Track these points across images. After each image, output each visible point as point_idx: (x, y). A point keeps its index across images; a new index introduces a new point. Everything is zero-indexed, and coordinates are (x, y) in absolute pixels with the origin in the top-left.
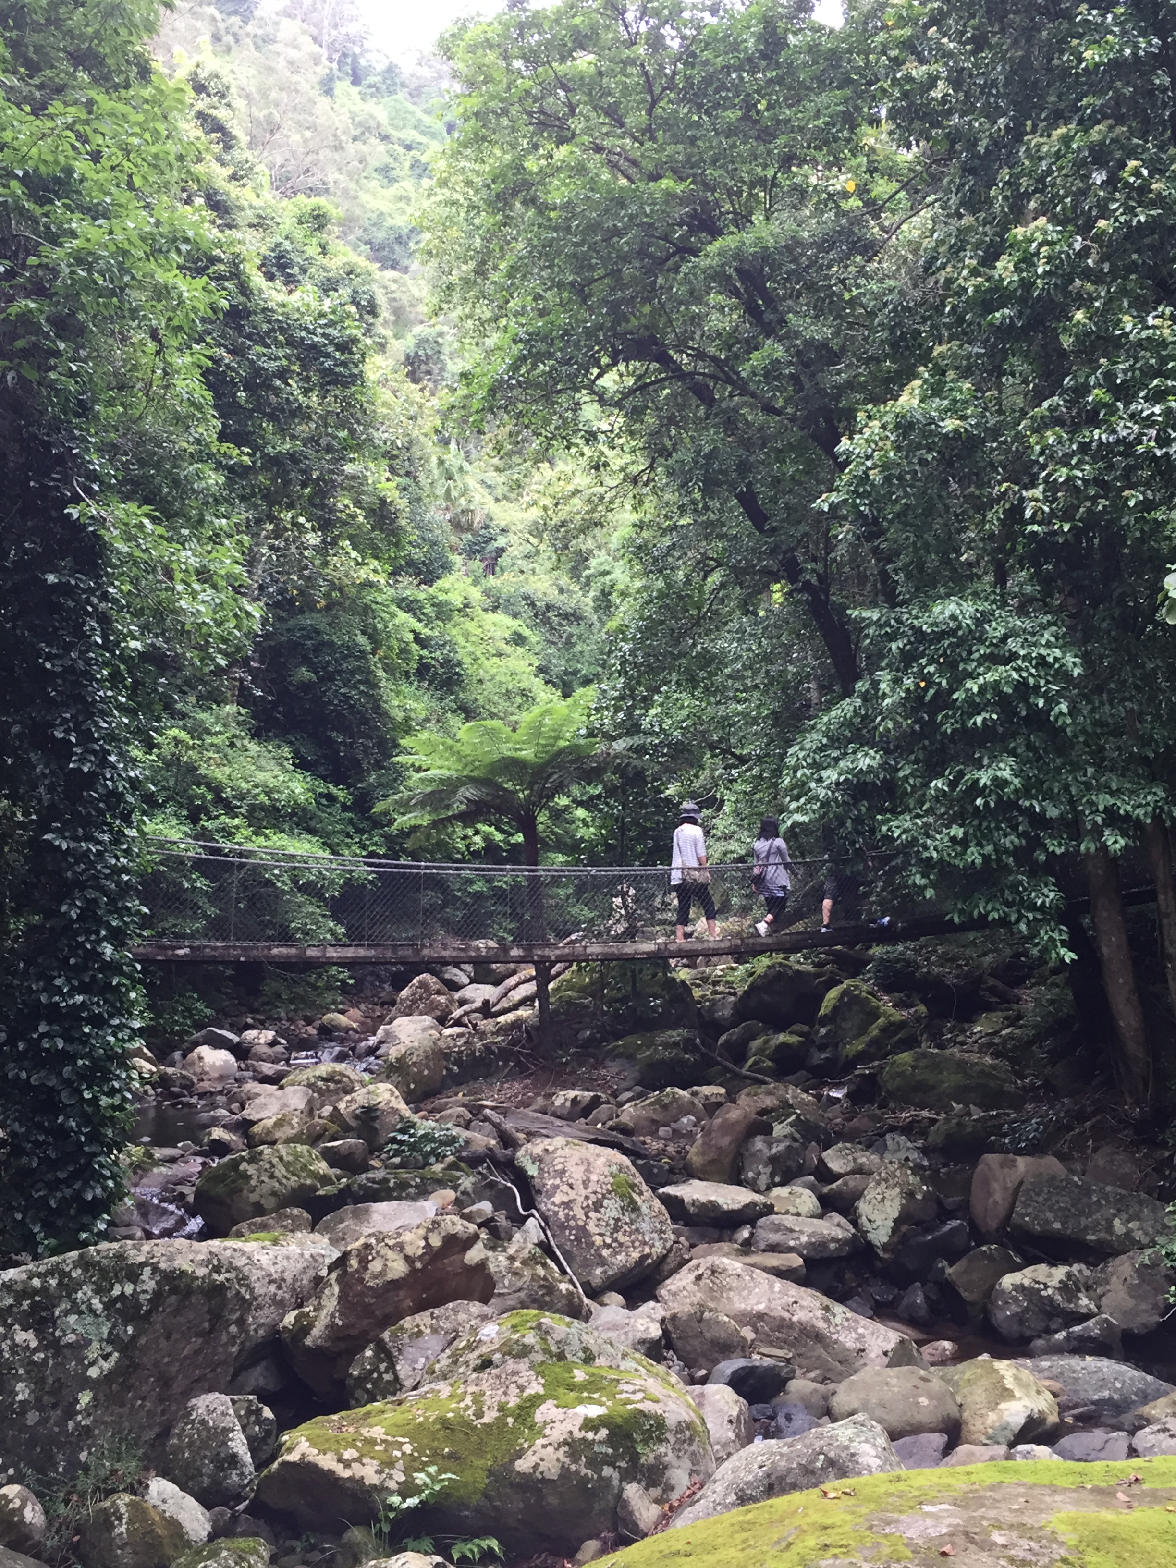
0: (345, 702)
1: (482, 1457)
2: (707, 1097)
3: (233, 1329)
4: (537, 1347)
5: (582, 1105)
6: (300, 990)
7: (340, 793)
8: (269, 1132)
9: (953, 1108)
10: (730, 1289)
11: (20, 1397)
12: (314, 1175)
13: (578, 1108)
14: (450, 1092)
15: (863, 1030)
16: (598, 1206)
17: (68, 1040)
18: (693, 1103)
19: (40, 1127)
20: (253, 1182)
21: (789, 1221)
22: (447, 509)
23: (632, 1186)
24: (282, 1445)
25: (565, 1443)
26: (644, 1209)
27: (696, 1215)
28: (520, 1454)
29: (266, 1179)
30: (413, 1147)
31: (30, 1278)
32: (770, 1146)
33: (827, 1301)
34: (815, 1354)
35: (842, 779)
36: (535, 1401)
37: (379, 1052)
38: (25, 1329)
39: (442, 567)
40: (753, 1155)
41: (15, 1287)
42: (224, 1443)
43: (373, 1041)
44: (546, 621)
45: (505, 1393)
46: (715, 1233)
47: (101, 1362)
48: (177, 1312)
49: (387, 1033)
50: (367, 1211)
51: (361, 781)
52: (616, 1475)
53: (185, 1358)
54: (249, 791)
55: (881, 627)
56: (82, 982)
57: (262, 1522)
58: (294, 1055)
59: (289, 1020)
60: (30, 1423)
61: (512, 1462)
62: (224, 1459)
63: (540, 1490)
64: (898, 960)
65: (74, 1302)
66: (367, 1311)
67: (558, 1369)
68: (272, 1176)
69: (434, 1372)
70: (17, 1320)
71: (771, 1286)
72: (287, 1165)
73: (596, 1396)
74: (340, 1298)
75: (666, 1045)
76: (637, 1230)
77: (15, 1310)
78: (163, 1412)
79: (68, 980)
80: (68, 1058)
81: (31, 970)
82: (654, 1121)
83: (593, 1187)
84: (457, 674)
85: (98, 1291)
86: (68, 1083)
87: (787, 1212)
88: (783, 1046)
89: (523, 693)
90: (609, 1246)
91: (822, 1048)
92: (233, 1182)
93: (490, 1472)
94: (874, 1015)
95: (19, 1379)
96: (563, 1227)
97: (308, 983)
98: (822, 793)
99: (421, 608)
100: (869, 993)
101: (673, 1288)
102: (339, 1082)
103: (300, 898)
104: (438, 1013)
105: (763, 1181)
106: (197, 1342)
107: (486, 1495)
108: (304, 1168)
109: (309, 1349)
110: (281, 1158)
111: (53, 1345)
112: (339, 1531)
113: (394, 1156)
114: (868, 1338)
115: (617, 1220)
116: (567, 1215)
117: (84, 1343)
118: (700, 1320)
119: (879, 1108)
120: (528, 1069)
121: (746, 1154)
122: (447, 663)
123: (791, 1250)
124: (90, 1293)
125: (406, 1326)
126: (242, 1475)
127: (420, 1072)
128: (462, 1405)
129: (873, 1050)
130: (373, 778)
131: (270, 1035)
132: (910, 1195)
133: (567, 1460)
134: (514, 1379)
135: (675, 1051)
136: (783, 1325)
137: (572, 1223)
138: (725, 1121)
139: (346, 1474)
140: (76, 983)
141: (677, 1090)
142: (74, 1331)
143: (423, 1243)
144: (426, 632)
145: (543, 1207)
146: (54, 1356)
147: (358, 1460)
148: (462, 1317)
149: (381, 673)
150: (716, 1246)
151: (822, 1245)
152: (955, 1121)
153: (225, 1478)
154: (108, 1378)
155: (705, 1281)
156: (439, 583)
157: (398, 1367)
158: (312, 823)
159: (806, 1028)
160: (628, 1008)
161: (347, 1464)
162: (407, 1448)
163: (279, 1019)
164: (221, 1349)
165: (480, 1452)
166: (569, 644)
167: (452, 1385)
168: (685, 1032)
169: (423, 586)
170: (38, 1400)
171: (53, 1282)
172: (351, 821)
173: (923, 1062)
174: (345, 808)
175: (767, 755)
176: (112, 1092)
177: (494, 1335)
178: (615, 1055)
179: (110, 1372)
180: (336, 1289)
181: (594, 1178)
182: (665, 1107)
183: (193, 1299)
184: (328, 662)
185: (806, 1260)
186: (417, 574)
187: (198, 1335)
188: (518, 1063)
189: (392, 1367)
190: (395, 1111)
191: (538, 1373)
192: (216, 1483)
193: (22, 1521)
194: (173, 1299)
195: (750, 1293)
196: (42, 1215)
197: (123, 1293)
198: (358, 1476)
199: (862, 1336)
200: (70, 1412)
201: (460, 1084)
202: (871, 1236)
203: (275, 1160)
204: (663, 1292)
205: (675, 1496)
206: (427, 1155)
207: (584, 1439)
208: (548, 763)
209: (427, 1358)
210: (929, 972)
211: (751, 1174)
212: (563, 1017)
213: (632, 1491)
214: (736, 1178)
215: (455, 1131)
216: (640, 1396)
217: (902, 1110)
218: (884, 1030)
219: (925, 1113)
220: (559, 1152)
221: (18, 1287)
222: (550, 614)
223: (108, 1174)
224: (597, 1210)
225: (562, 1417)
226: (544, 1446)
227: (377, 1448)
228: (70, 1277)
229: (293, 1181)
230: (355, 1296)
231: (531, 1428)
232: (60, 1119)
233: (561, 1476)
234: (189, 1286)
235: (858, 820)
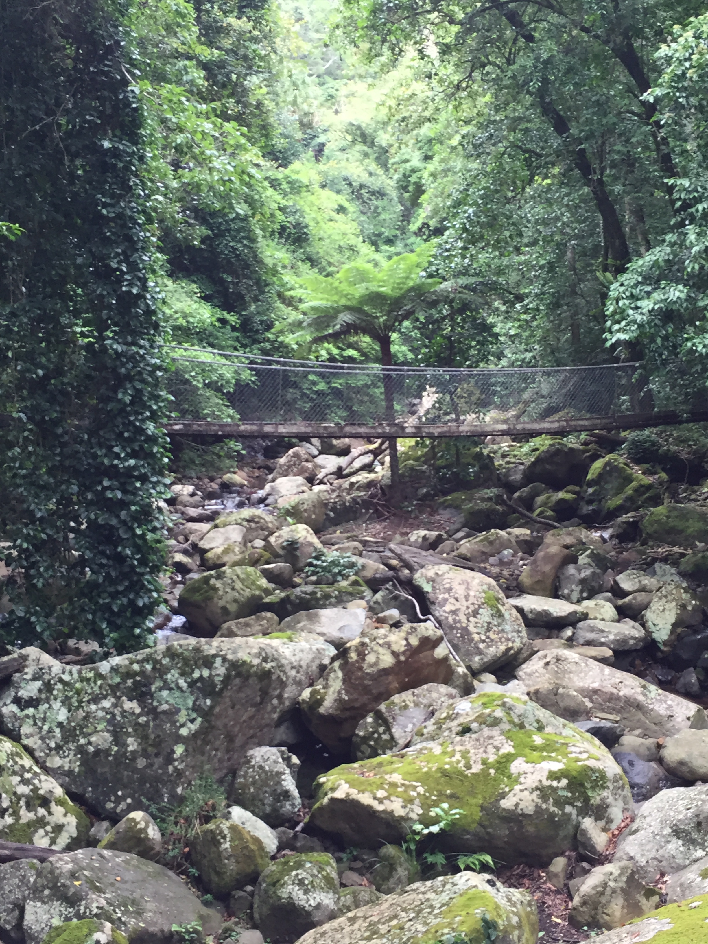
0: (233, 252)
1: (475, 797)
2: (517, 537)
3: (275, 702)
4: (505, 719)
5: (431, 541)
6: (208, 458)
7: (233, 318)
8: (219, 557)
9: (696, 546)
10: (571, 672)
11: (130, 748)
12: (260, 588)
13: (427, 543)
14: (331, 530)
15: (620, 490)
16: (475, 613)
17: (125, 492)
18: (510, 541)
19: (103, 553)
20: (220, 593)
21: (600, 625)
22: (294, 112)
23: (498, 599)
24: (321, 785)
25: (537, 788)
26: (507, 615)
27: (533, 620)
28: (503, 796)
29: (228, 590)
30: (324, 569)
31: (131, 663)
32: (579, 571)
33: (643, 682)
34: (636, 718)
35: (656, 307)
36: (509, 758)
37: (267, 502)
38: (130, 700)
39: (293, 154)
40: (568, 578)
41: (121, 670)
42: (279, 783)
43: (261, 493)
44: (359, 197)
45: (485, 752)
46: (547, 633)
47: (189, 725)
48: (240, 689)
49: (272, 488)
50: (317, 615)
51: (245, 310)
52: (574, 812)
53: (244, 721)
54: (171, 316)
55: (690, 192)
56: (133, 450)
57: (315, 839)
58: (207, 502)
59: (198, 478)
60: (140, 766)
61: (498, 801)
62: (280, 794)
63: (521, 821)
64: (646, 442)
65: (165, 681)
66: (366, 690)
67: (521, 734)
68: (233, 589)
69: (422, 735)
70: (123, 694)
71: (602, 671)
72: (242, 581)
73: (553, 755)
74: (344, 681)
75: (483, 500)
76: (503, 630)
77: (122, 686)
78: (229, 759)
79: (124, 448)
80: (124, 504)
81: (93, 440)
82: (483, 553)
83: (471, 600)
84: (305, 233)
85: (182, 674)
86: (124, 523)
87: (595, 618)
88: (562, 500)
89: (351, 248)
90: (484, 641)
91: (590, 502)
92: (206, 592)
93: (482, 808)
94: (629, 479)
95: (129, 735)
96: (452, 628)
97: (214, 453)
98: (639, 318)
99: (280, 184)
100: (625, 464)
101: (528, 670)
102: (257, 523)
103: (209, 393)
104: (307, 475)
105: (575, 596)
106: (251, 710)
107: (480, 824)
108: (253, 583)
109: (322, 716)
110: (238, 576)
111: (153, 712)
112: (376, 847)
113: (312, 575)
114: (675, 708)
115: (489, 623)
116: (454, 620)
117: (174, 712)
118: (556, 694)
119: (642, 545)
120: (384, 515)
121: (562, 577)
122: (298, 225)
123: (602, 644)
124: (177, 675)
125: (396, 701)
126: (293, 805)
127: (309, 516)
128: (454, 759)
129: (628, 504)
130: (253, 307)
131: (190, 489)
132: (683, 607)
133: (540, 801)
134: (491, 741)
135: (489, 504)
136: (612, 698)
137: (458, 625)
138: (547, 553)
139: (381, 808)
140: (129, 450)
141: (498, 531)
142: (167, 702)
143: (404, 642)
144: (284, 203)
145: (437, 614)
146: (154, 719)
147: (388, 798)
148: (434, 695)
149: (259, 232)
150: (549, 641)
151: (624, 641)
152: (700, 555)
153: (281, 807)
154: (195, 736)
155: (551, 667)
156: (291, 167)
157: (393, 730)
158: (211, 340)
159: (577, 489)
160: (453, 473)
161: (381, 801)
162: (421, 790)
163: (191, 478)
164: (266, 716)
165: (472, 794)
166: (376, 213)
167: (442, 745)
168: (495, 490)
169: (281, 169)
170: (144, 750)
171: (149, 667)
172: (237, 339)
173: (675, 513)
174: (234, 329)
175: (543, 293)
176: (154, 530)
177: (468, 710)
178: (446, 506)
179: (197, 732)
180: (340, 674)
181: (472, 593)
182: (491, 543)
183: (251, 681)
184: (221, 223)
185: (614, 651)
186: (276, 159)
187: (252, 706)
188: (376, 511)
189: (388, 729)
190: (311, 544)
191: (508, 738)
192: (275, 810)
193: (147, 838)
194: (237, 681)
195: (586, 675)
196: (106, 615)
197: (201, 676)
198: (389, 809)
199: (670, 706)
200: (169, 759)
201: (336, 525)
202: (655, 636)
203: (235, 578)
204: (521, 673)
205: (614, 826)
206: (335, 575)
207: (550, 787)
208: (403, 297)
209: (414, 724)
210: (668, 450)
211: (566, 591)
212: (407, 479)
213: (588, 823)
214: (555, 595)
215: (354, 559)
216: (585, 756)
217: (659, 546)
218: (636, 490)
219: (676, 549)
220: (447, 576)
221: (123, 670)
222: (363, 191)
223: (153, 588)
224: (474, 616)
225: (532, 770)
226: (522, 791)
227: (399, 789)
228: (161, 664)
229: (248, 593)
230: (356, 679)
231: (509, 777)
232: (119, 549)
233: (535, 812)
234: (248, 671)
235: (665, 338)
